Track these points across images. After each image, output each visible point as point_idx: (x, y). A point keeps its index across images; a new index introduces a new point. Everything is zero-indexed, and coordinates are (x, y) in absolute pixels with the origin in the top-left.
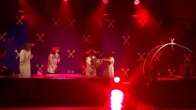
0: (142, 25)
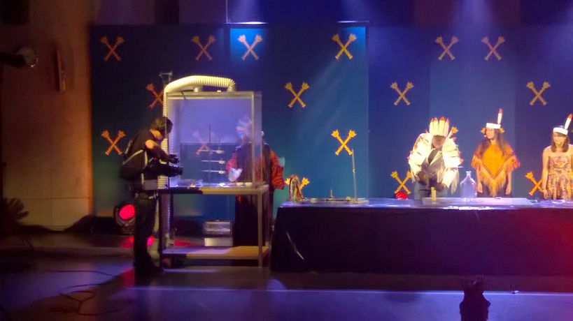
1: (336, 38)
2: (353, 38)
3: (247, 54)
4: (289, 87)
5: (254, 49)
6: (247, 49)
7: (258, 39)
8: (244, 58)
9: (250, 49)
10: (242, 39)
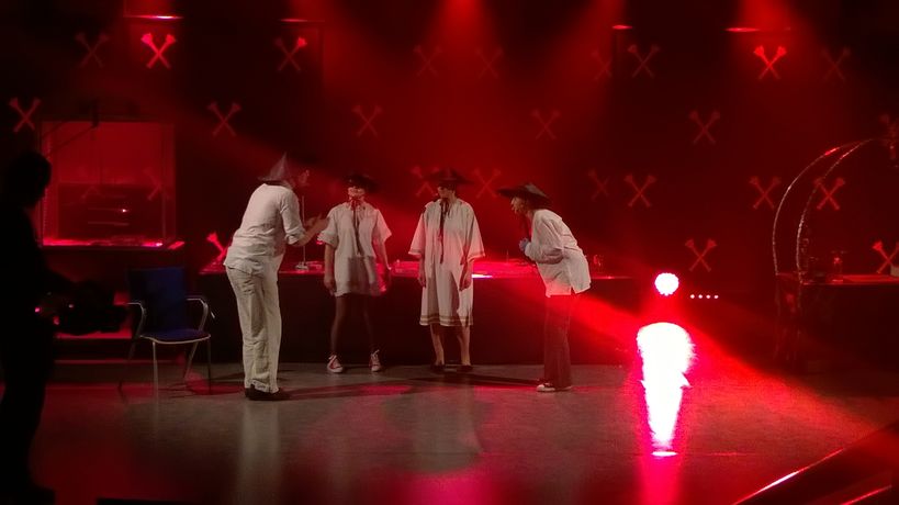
0: (769, 64)
1: (279, 42)
2: (302, 42)
4: (213, 107)
5: (164, 54)
7: (170, 39)
8: (149, 66)
9: (159, 53)
10: (147, 39)
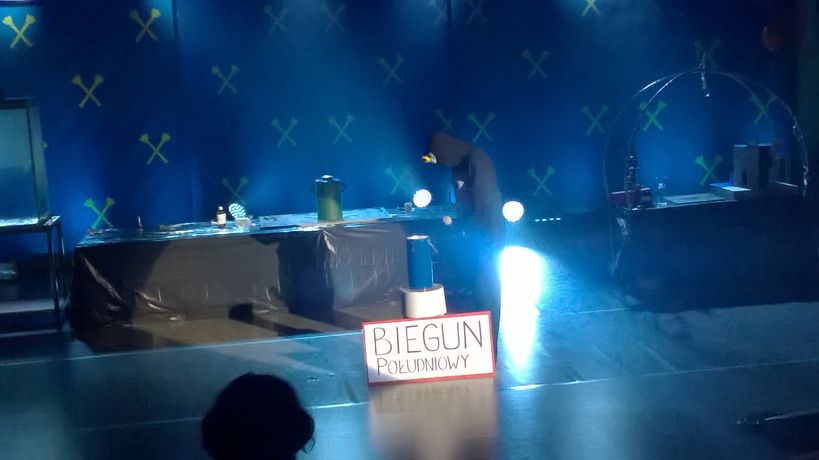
0: (591, 3)
1: (134, 15)
2: (156, 13)
3: (16, 40)
4: (77, 81)
5: (25, 34)
6: (16, 34)
7: (30, 20)
8: (12, 46)
9: (20, 34)
10: (8, 21)
